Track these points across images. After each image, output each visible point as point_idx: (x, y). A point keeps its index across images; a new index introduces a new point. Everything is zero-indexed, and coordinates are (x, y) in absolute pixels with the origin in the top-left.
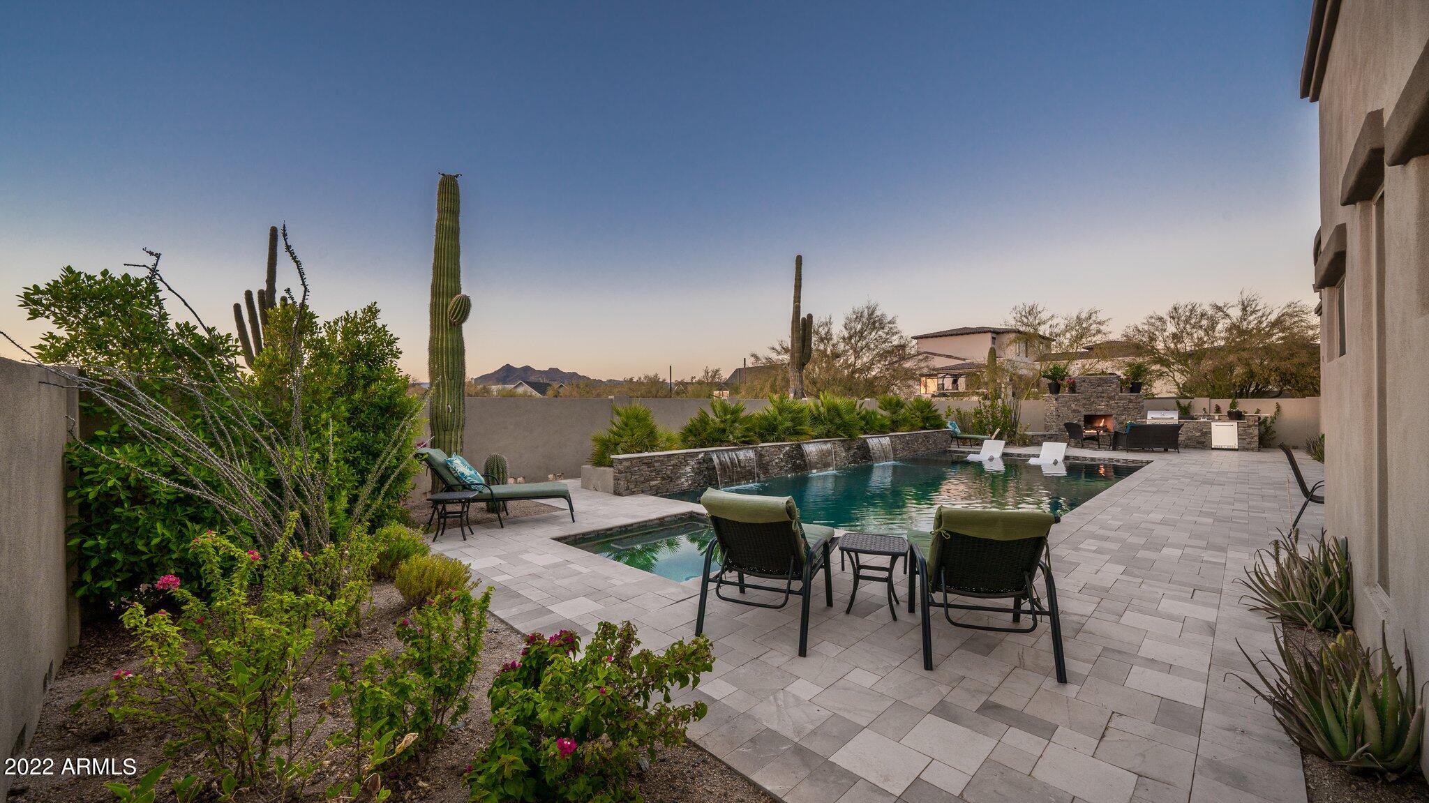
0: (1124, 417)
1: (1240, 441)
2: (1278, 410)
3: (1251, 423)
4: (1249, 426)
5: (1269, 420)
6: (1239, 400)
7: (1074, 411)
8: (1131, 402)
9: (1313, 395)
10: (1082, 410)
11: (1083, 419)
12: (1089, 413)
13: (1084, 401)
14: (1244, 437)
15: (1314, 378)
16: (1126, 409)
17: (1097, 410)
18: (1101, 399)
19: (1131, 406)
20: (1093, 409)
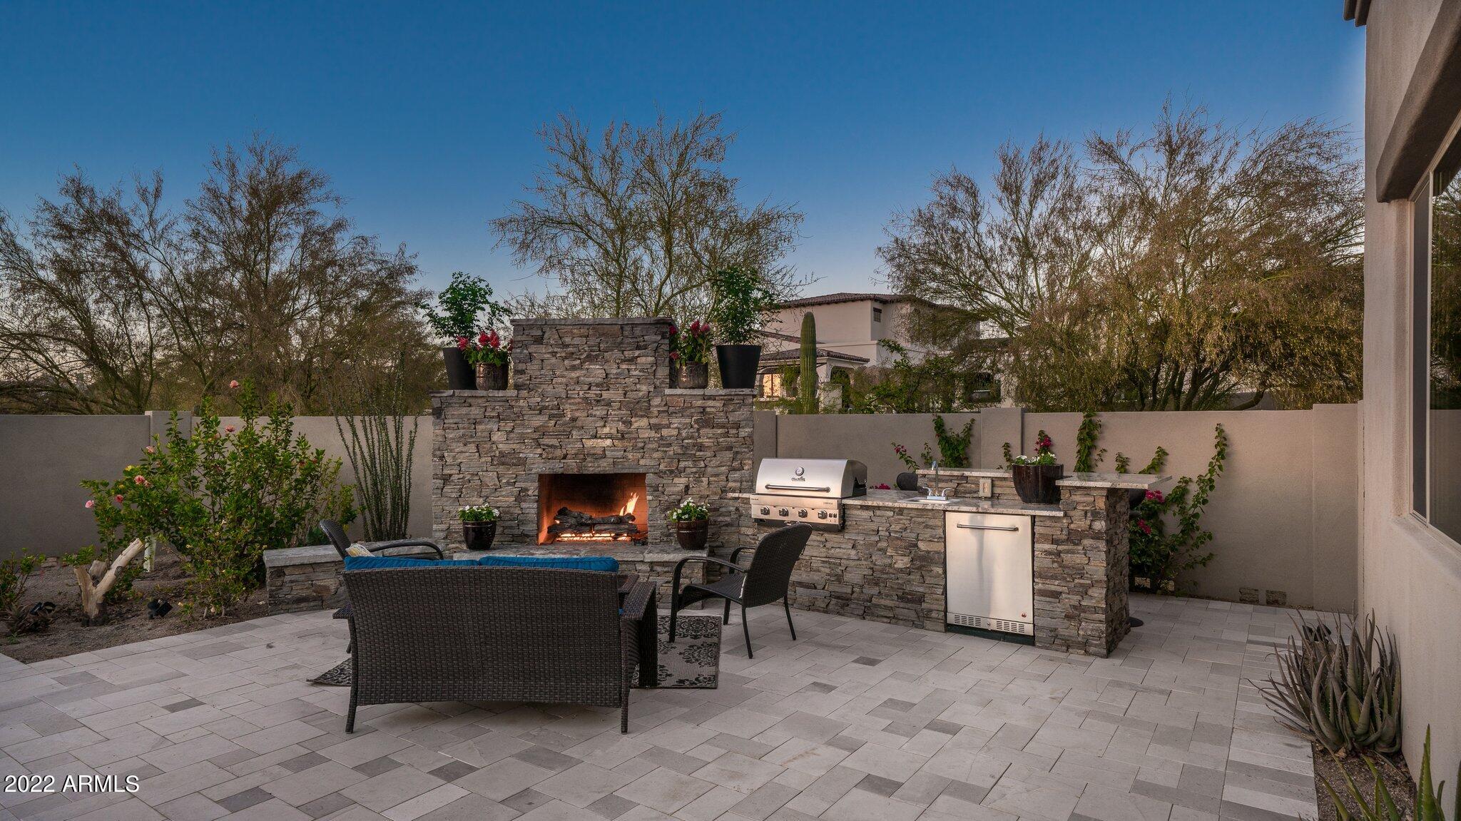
0: (681, 481)
1: (1043, 602)
2: (1221, 455)
3: (1080, 524)
4: (1074, 537)
5: (1194, 489)
6: (1105, 417)
7: (504, 460)
8: (706, 421)
9: (1337, 399)
10: (532, 454)
11: (533, 489)
12: (557, 467)
13: (538, 421)
14: (1054, 586)
15: (1343, 336)
16: (692, 450)
17: (584, 455)
18: (599, 411)
19: (707, 437)
20: (572, 448)
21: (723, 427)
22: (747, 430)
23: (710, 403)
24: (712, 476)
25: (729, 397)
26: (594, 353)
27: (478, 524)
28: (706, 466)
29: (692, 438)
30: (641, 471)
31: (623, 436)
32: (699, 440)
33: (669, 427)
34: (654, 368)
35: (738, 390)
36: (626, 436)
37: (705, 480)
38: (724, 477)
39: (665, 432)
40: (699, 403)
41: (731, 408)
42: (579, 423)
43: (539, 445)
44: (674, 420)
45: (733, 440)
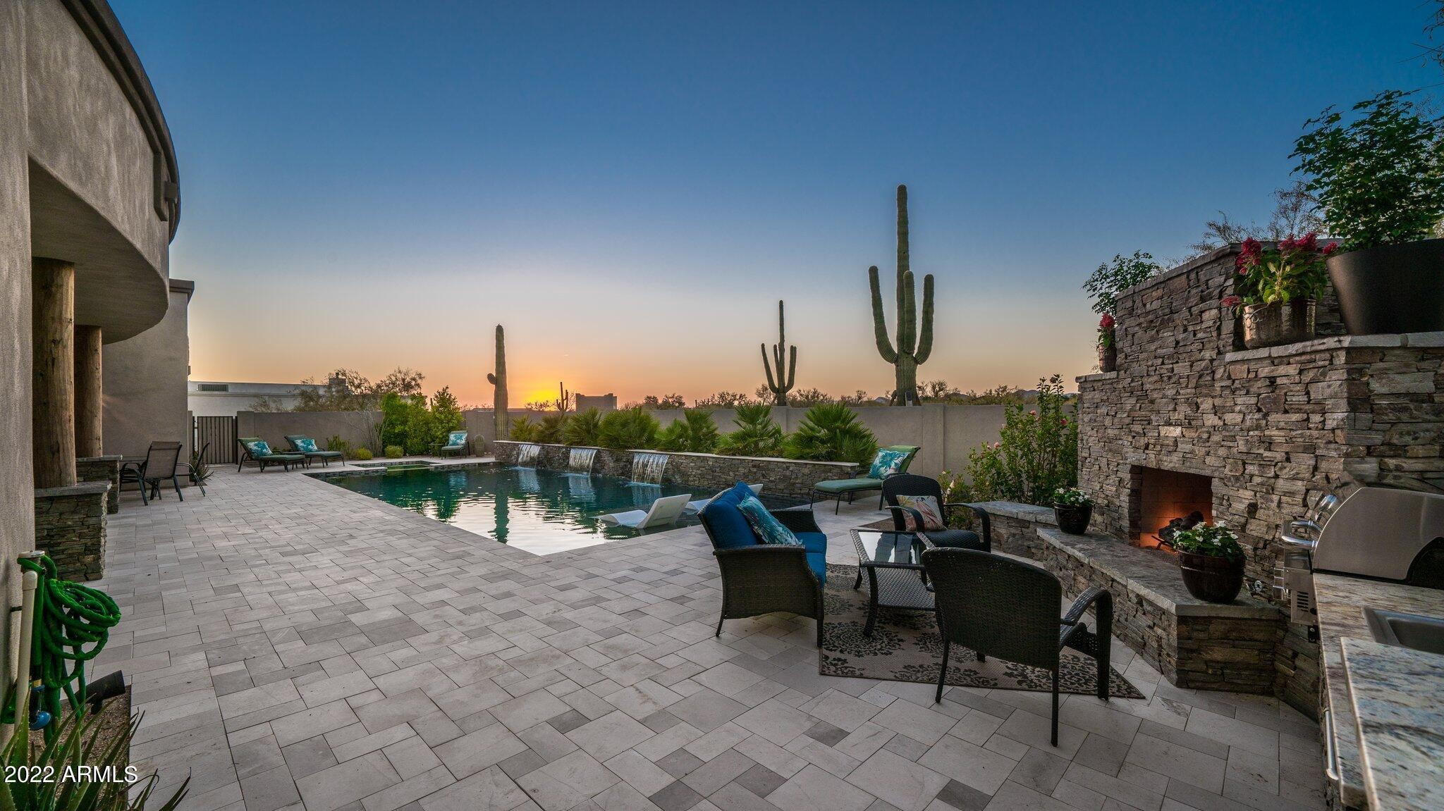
0: (1246, 496)
7: (1110, 445)
8: (1276, 399)
10: (1126, 442)
11: (1127, 481)
12: (1142, 458)
13: (1129, 404)
16: (1259, 448)
17: (1160, 445)
18: (1171, 390)
19: (1278, 427)
20: (1152, 436)
21: (1299, 411)
22: (1335, 416)
23: (1282, 370)
24: (1285, 494)
25: (1308, 357)
26: (1166, 317)
27: (1064, 507)
28: (1277, 476)
29: (1258, 427)
30: (1207, 472)
31: (1190, 423)
32: (1267, 433)
33: (1233, 411)
34: (1218, 324)
35: (1316, 342)
36: (1193, 423)
37: (1275, 498)
38: (1299, 499)
39: (1229, 417)
40: (1265, 371)
41: (1311, 374)
42: (1156, 407)
43: (1131, 431)
44: (1239, 401)
45: (1315, 433)
